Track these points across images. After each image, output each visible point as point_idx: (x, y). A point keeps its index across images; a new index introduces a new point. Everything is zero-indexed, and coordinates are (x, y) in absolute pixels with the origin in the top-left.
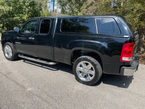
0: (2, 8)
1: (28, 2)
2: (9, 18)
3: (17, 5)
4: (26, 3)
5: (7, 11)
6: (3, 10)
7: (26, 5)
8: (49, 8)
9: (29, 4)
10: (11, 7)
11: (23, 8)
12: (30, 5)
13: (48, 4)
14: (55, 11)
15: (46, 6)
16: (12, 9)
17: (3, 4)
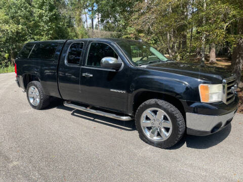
0: (6, 27)
1: (47, 16)
2: (18, 44)
3: (31, 22)
4: (44, 17)
5: (13, 31)
6: (7, 30)
7: (44, 20)
8: (86, 23)
9: (48, 19)
10: (20, 25)
11: (39, 26)
12: (51, 20)
13: (83, 17)
14: (94, 27)
15: (80, 20)
16: (22, 29)
17: (6, 22)
